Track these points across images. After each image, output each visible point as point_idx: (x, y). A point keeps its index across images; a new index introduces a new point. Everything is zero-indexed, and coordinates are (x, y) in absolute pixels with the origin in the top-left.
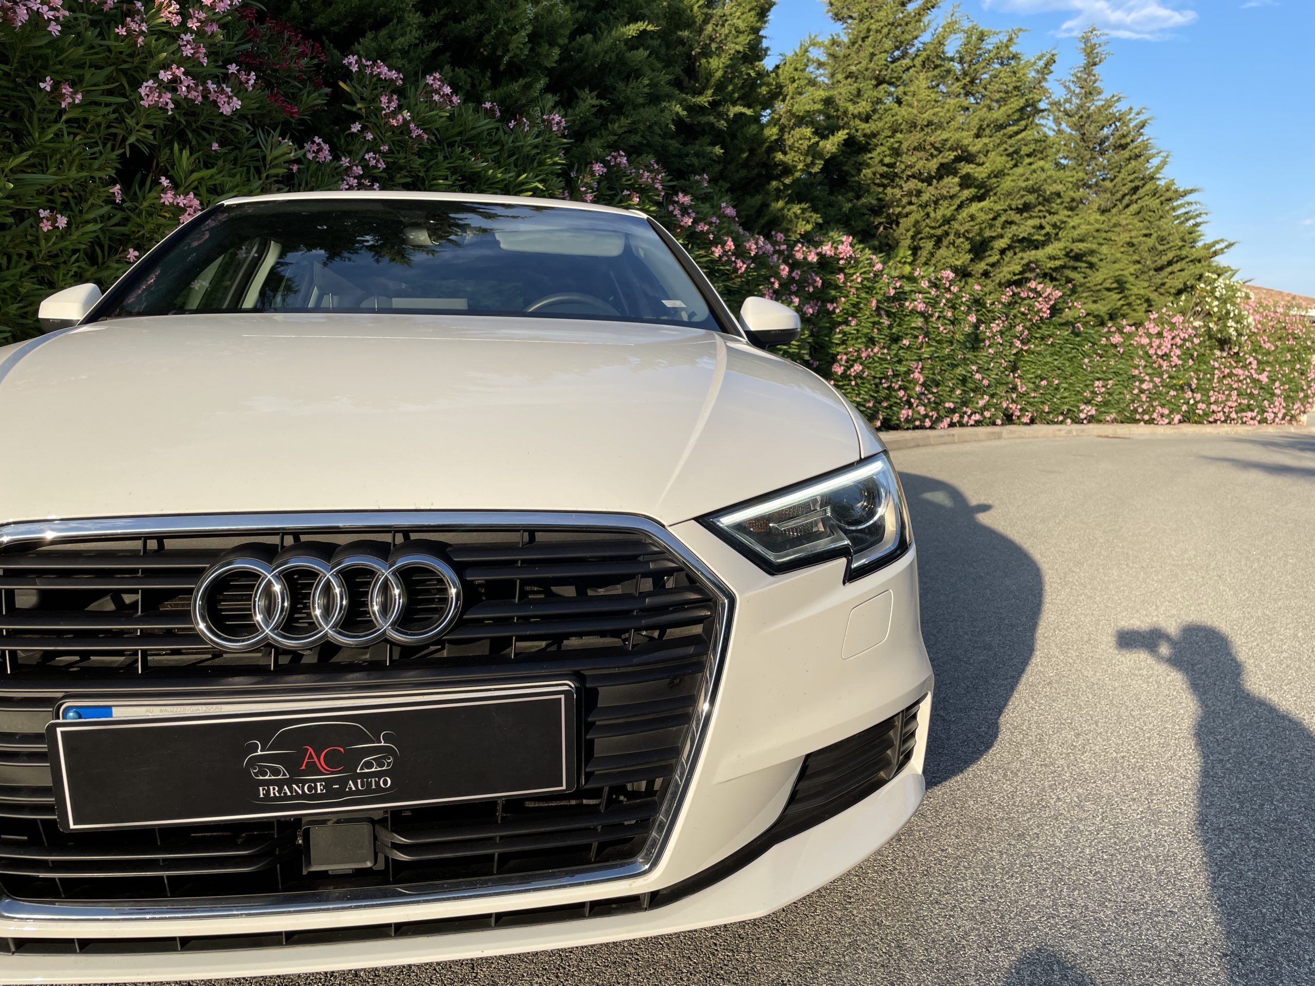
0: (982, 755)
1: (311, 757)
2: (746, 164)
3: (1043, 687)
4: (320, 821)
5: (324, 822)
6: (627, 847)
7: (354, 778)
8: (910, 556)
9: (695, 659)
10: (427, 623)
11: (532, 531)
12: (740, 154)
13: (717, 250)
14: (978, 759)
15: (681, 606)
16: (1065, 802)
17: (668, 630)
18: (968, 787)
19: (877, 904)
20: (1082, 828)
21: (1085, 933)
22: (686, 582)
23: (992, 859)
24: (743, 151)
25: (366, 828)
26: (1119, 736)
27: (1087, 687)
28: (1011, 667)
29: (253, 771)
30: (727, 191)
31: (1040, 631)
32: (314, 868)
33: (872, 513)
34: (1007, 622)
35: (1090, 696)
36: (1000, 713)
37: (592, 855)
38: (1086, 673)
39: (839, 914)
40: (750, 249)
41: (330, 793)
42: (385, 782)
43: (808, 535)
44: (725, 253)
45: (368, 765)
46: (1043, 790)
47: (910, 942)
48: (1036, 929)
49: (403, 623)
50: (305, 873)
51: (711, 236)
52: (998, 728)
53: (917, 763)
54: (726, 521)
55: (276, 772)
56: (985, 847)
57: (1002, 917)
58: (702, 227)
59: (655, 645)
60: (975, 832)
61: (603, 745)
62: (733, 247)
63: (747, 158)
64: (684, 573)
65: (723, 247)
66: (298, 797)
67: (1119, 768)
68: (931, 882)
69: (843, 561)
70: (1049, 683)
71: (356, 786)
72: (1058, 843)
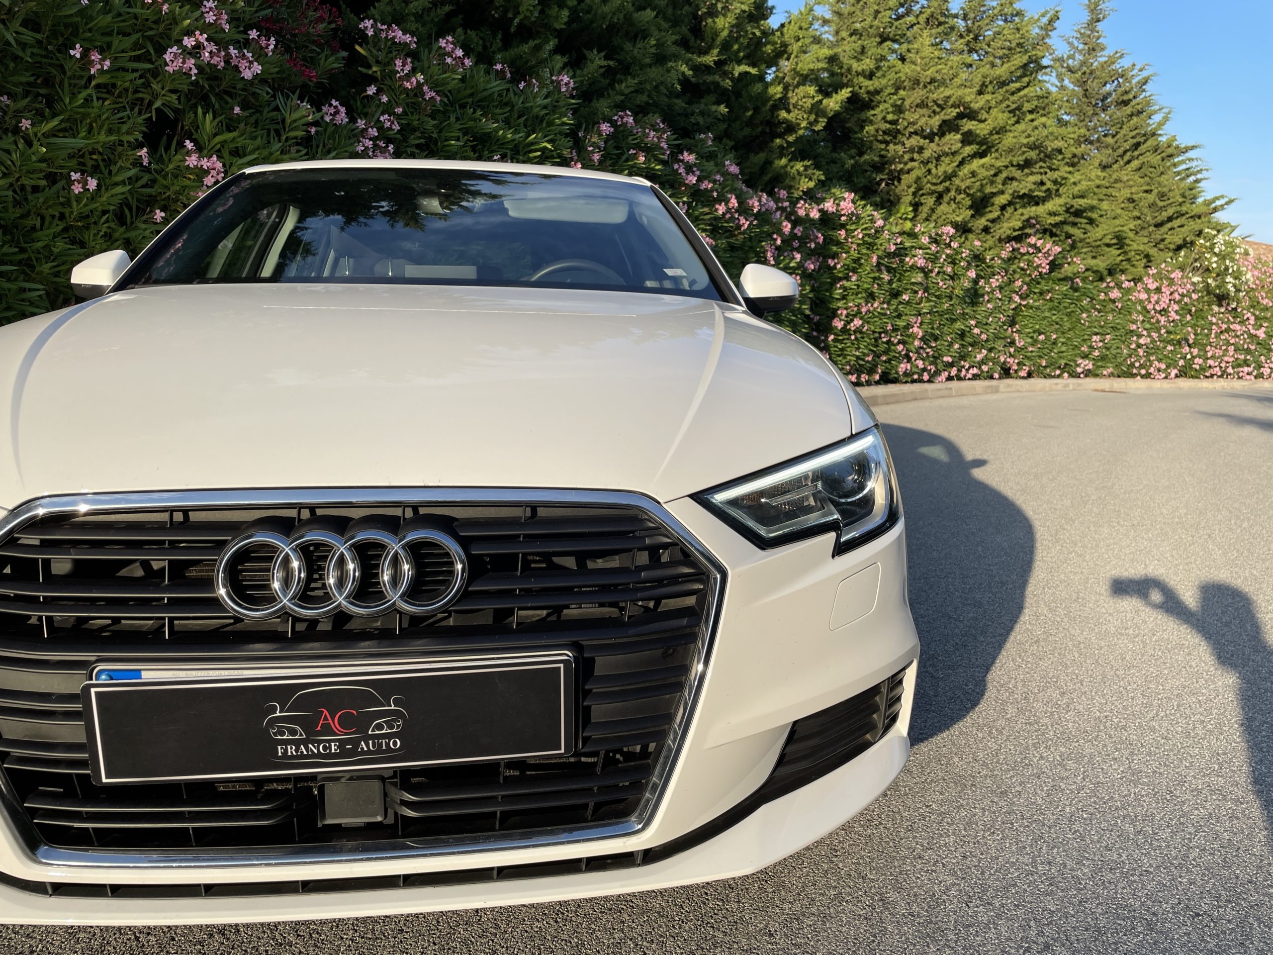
0: (968, 713)
1: (326, 719)
2: (750, 122)
3: (1031, 645)
4: (334, 778)
5: (338, 779)
6: (621, 806)
7: (366, 738)
8: (899, 528)
9: (688, 631)
10: (434, 595)
11: (534, 507)
12: (744, 112)
13: (721, 208)
14: (964, 716)
15: (675, 580)
16: (1048, 761)
17: (663, 601)
18: (953, 744)
19: (862, 858)
20: (1063, 786)
21: (1063, 891)
22: (680, 557)
23: (975, 815)
24: (747, 109)
25: (376, 785)
26: (1104, 695)
27: (1073, 646)
28: (1000, 624)
29: (272, 731)
30: (731, 149)
31: (1030, 589)
32: (329, 822)
33: (862, 487)
34: (997, 579)
35: (1077, 655)
36: (988, 670)
37: (589, 813)
38: (1073, 632)
39: (826, 866)
40: (753, 206)
41: (343, 753)
42: (395, 743)
43: (801, 509)
44: (729, 210)
45: (379, 727)
46: (1027, 748)
47: (893, 896)
48: (1015, 885)
49: (412, 594)
50: (320, 825)
51: (715, 194)
52: (985, 685)
53: (902, 725)
54: (720, 498)
55: (293, 732)
56: (968, 804)
57: (983, 873)
58: (707, 185)
59: (651, 615)
60: (959, 788)
61: (600, 711)
62: (736, 205)
63: (751, 116)
64: (678, 548)
65: (726, 204)
66: (314, 756)
67: (1102, 728)
68: (915, 837)
69: (832, 535)
70: (1037, 641)
71: (368, 746)
72: (1040, 801)
